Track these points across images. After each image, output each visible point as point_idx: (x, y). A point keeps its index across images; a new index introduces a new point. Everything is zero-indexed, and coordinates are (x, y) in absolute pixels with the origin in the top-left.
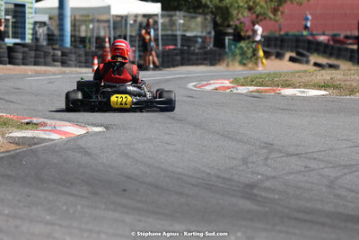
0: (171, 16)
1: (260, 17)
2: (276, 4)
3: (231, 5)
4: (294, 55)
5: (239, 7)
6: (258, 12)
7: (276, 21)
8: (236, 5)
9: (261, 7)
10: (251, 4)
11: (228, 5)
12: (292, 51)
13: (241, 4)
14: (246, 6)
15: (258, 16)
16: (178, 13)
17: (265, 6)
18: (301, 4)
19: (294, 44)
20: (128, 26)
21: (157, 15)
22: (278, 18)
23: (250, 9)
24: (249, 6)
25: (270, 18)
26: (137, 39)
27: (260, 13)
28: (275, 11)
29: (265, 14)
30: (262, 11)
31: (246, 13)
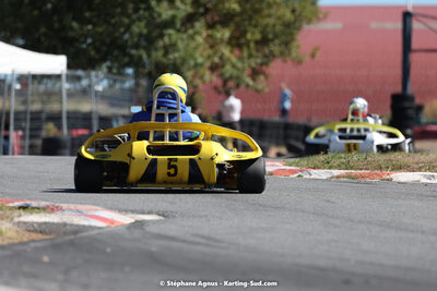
0: (79, 78)
1: (231, 84)
2: (259, 61)
3: (184, 61)
4: (283, 150)
5: (197, 65)
6: (227, 75)
7: (257, 91)
8: (192, 63)
9: (234, 66)
10: (216, 60)
11: (179, 62)
12: (278, 145)
13: (200, 60)
14: (208, 64)
15: (225, 82)
16: (93, 73)
17: (239, 65)
18: (299, 62)
19: (281, 132)
20: (13, 93)
21: (58, 77)
22: (260, 87)
23: (214, 68)
24: (212, 63)
25: (248, 86)
26: (29, 117)
27: (231, 78)
28: (255, 73)
29: (238, 78)
30: (235, 73)
31: (208, 76)
